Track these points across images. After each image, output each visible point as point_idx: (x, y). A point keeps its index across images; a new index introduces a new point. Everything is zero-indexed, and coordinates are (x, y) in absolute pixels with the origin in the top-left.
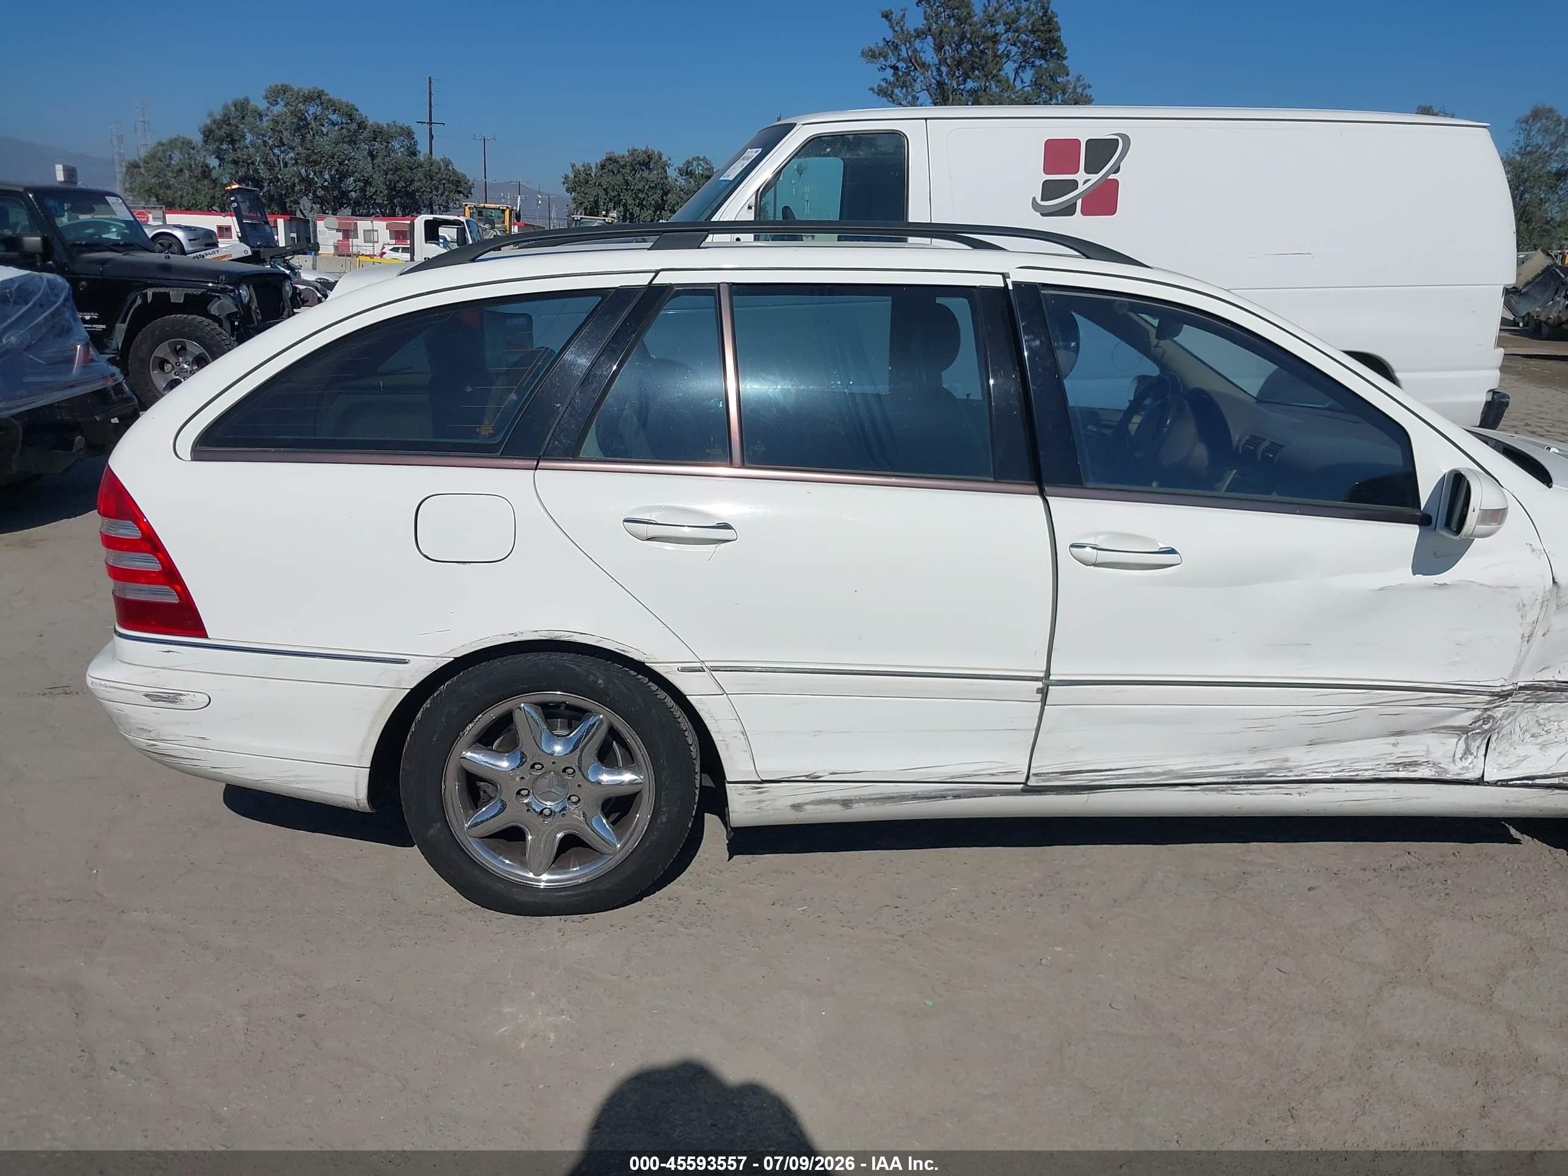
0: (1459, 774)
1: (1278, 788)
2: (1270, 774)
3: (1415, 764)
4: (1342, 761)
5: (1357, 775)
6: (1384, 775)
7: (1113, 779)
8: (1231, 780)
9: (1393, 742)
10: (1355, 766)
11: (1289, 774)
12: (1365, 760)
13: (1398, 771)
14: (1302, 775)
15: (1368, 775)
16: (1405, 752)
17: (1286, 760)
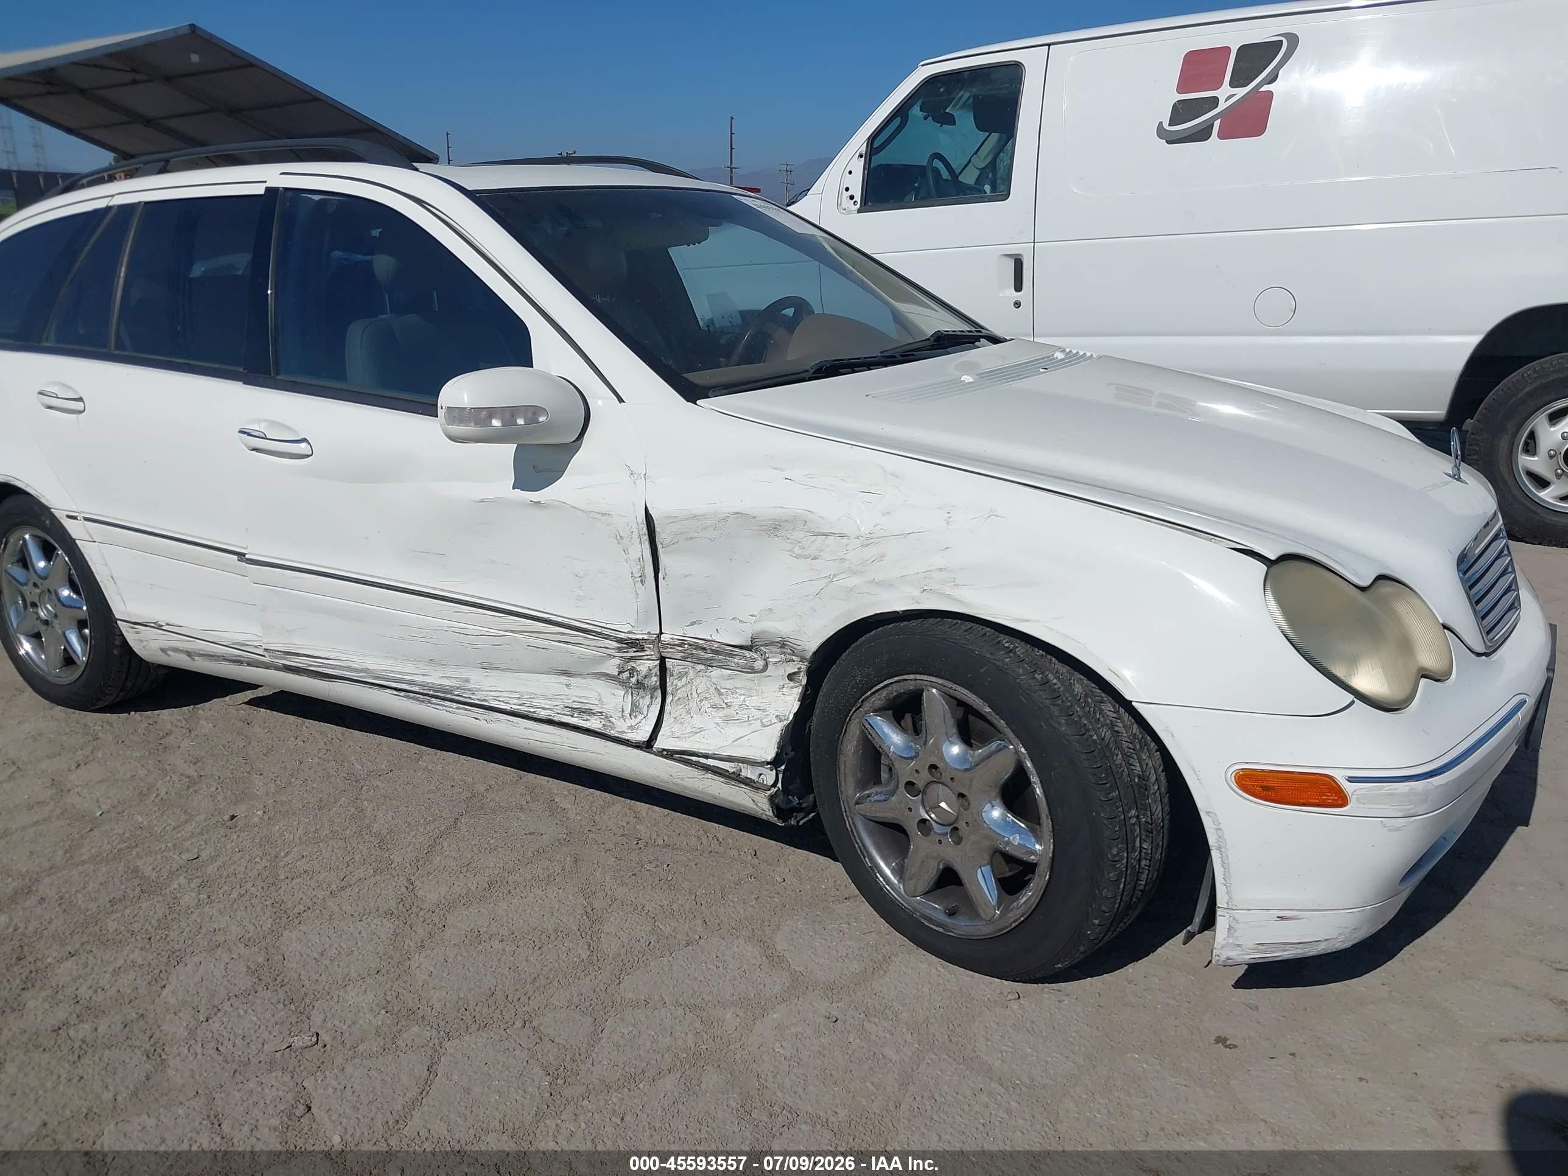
0: (624, 732)
1: (466, 709)
2: (456, 693)
3: (589, 712)
4: (521, 693)
5: (534, 712)
6: (558, 718)
7: (319, 666)
8: (421, 691)
9: (566, 682)
10: (535, 702)
11: (473, 697)
12: (545, 697)
13: (572, 716)
14: (484, 700)
15: (543, 714)
16: (580, 697)
17: (467, 681)
